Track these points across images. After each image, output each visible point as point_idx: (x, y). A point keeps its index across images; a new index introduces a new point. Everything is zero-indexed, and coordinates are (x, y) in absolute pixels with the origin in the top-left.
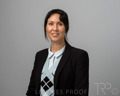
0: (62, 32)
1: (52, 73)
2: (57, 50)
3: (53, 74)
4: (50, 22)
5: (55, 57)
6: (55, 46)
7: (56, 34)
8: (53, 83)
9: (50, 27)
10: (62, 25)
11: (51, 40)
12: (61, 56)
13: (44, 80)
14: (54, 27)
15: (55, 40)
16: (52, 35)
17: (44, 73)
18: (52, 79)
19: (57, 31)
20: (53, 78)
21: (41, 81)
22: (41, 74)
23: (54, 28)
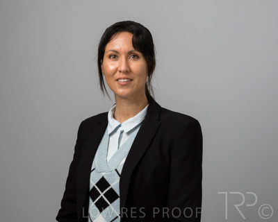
0: (140, 75)
1: (116, 170)
2: (127, 116)
3: (118, 172)
4: (110, 53)
5: (122, 132)
6: (125, 107)
7: (125, 80)
8: (118, 192)
9: (112, 65)
10: (138, 57)
11: (115, 94)
12: (138, 130)
13: (97, 184)
14: (121, 64)
15: (123, 93)
16: (116, 83)
17: (98, 169)
18: (115, 183)
19: (128, 72)
20: (118, 180)
21: (91, 188)
22: (91, 172)
23: (120, 66)
